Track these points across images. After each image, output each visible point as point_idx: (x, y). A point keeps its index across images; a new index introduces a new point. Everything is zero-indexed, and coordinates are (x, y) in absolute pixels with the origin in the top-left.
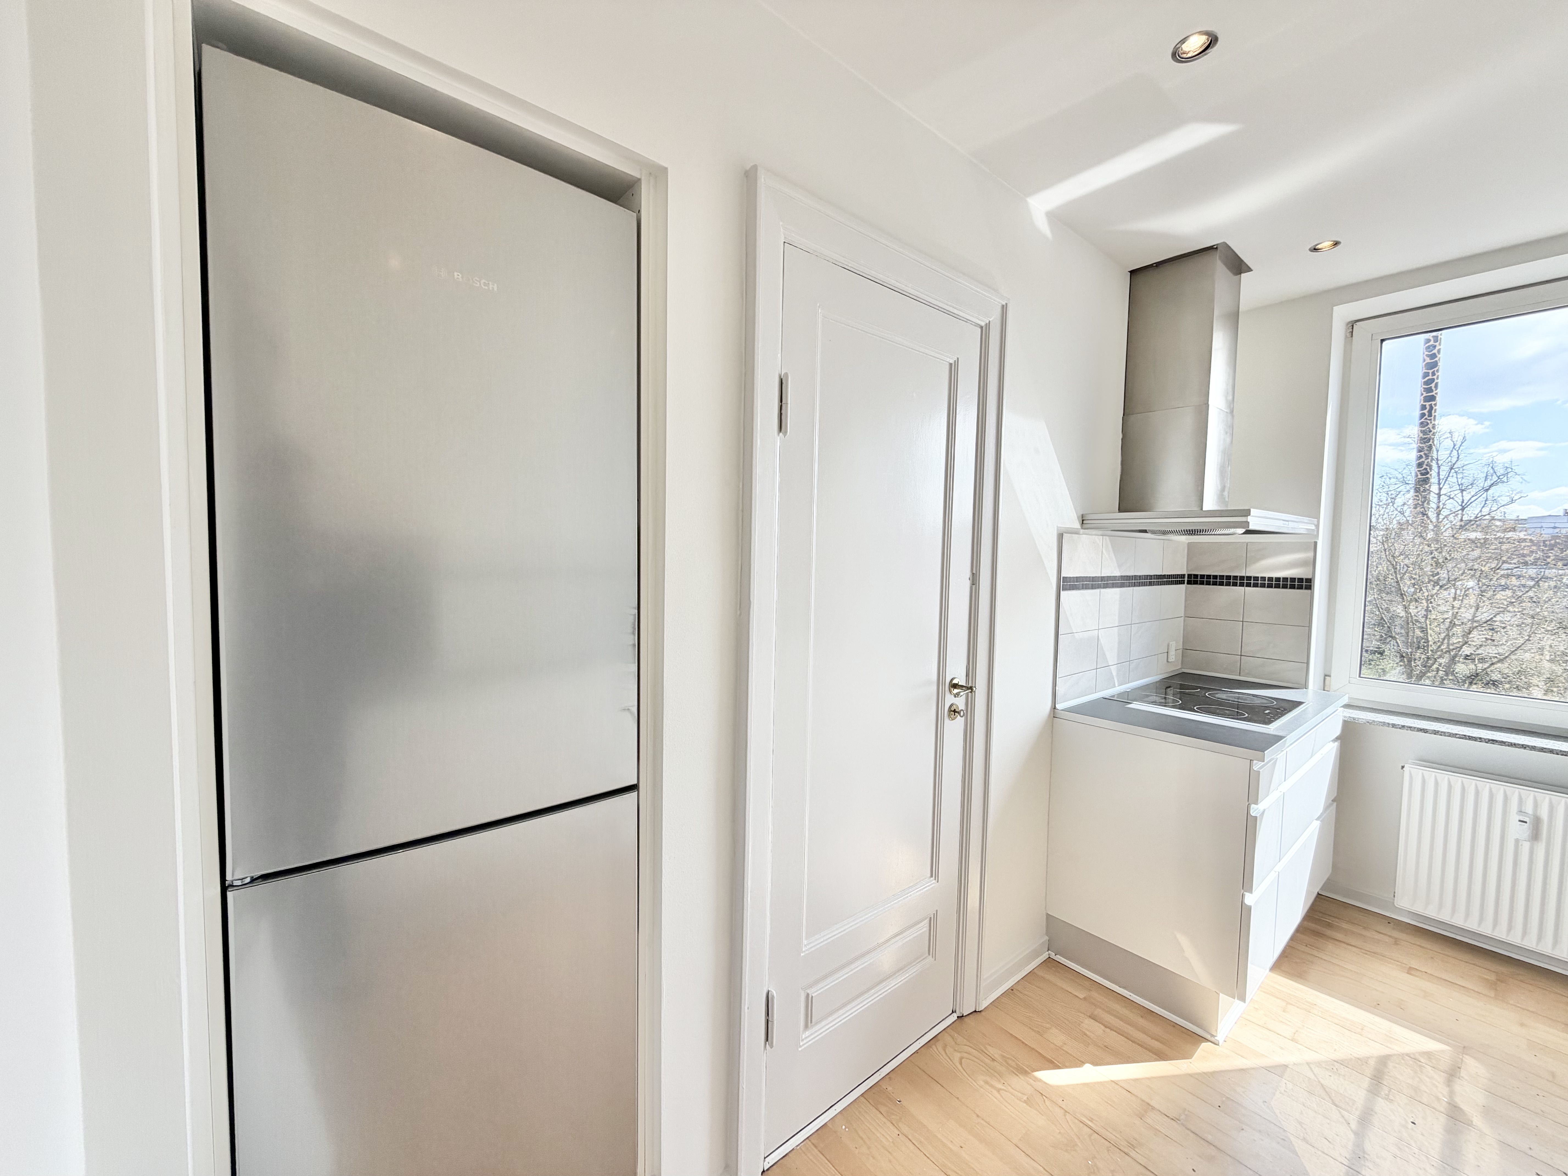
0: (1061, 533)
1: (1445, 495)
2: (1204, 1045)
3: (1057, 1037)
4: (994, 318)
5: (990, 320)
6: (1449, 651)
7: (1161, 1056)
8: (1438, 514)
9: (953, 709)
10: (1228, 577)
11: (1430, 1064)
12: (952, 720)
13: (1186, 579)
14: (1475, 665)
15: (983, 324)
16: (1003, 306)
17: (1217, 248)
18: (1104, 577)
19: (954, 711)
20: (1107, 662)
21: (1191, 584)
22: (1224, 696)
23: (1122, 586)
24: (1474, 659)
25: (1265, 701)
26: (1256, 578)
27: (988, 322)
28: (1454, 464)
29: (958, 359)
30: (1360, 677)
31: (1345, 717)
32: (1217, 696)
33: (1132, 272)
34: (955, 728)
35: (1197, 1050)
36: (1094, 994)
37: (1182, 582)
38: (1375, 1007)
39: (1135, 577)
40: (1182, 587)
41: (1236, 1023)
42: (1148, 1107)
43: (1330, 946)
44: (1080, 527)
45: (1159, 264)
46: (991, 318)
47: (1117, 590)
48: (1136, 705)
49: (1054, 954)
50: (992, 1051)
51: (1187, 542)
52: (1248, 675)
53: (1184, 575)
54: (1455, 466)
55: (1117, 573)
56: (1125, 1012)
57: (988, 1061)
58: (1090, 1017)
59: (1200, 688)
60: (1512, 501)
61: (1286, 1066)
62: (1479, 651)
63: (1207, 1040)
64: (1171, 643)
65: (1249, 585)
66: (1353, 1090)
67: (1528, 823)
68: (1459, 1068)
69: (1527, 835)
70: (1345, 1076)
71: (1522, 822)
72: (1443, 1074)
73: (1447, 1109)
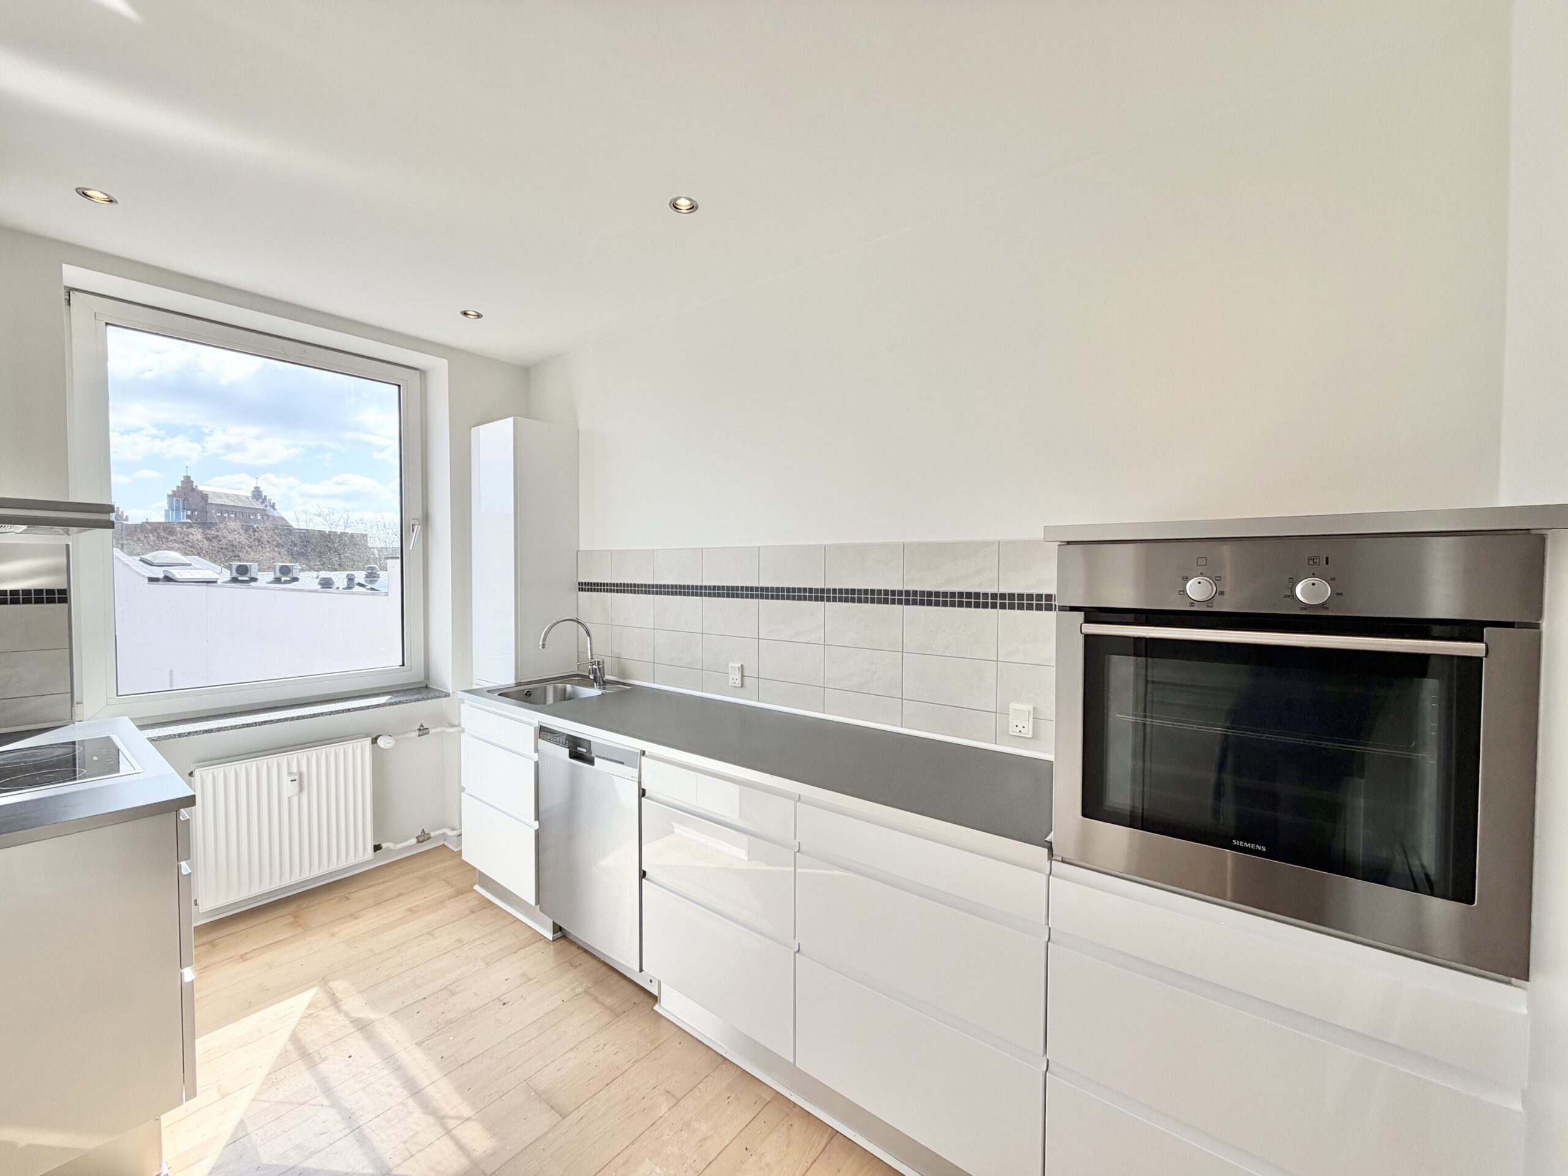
11: (319, 1009)
61: (242, 1121)
66: (302, 1079)
67: (295, 780)
68: (334, 994)
69: (297, 790)
70: (285, 1077)
71: (292, 781)
72: (331, 1008)
73: (354, 1027)
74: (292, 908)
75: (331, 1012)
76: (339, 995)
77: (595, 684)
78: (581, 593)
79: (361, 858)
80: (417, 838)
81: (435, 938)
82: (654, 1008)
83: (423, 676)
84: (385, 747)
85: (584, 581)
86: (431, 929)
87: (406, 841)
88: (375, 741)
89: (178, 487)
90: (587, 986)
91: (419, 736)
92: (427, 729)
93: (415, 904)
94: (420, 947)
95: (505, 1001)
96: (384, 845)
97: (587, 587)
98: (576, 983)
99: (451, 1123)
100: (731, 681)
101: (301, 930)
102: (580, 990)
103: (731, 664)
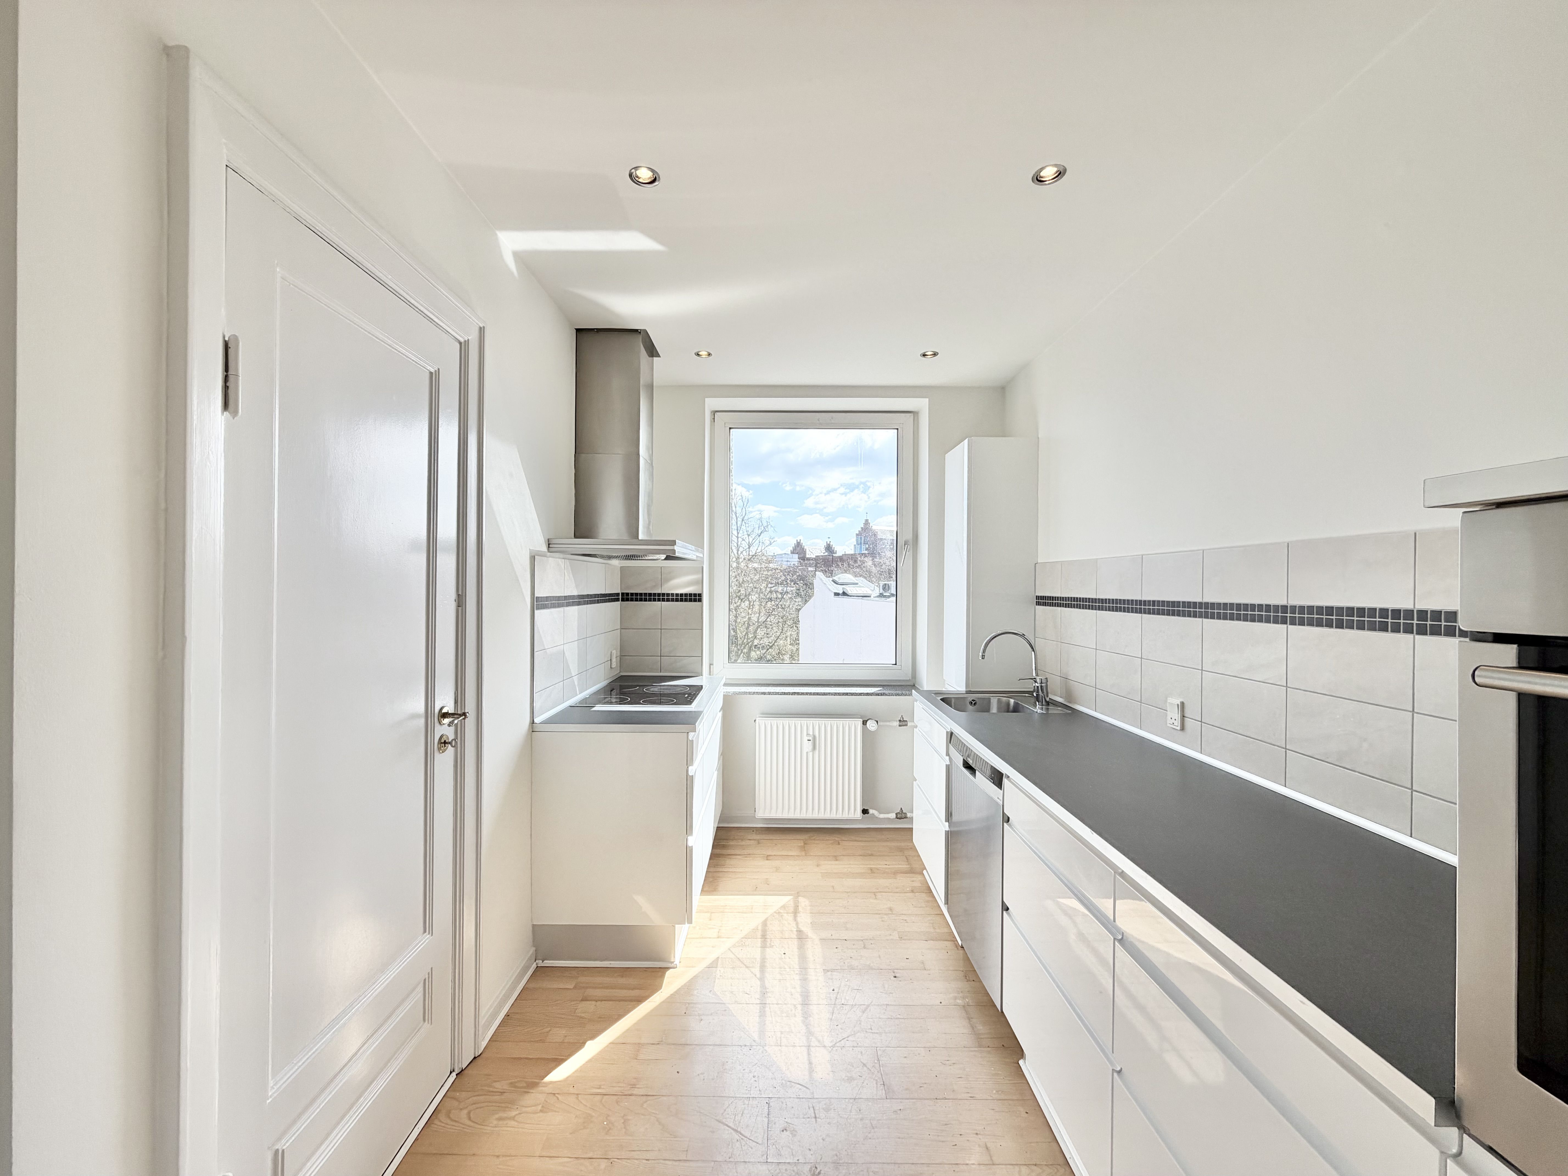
0: (533, 555)
1: (741, 537)
2: (668, 973)
3: (558, 1034)
4: (473, 337)
5: (469, 338)
6: (748, 644)
7: (640, 1000)
8: (738, 550)
9: (443, 741)
10: (650, 594)
11: (785, 912)
12: (443, 752)
13: (620, 597)
14: (760, 651)
15: (462, 340)
16: (480, 328)
17: (640, 332)
18: (566, 596)
19: (444, 743)
20: (571, 673)
21: (624, 601)
22: (656, 689)
23: (579, 604)
24: (759, 648)
25: (682, 689)
26: (668, 595)
27: (467, 340)
28: (744, 517)
29: (439, 369)
30: (729, 663)
31: (724, 692)
32: (651, 690)
33: (578, 331)
34: (445, 760)
35: (664, 980)
36: (582, 979)
37: (618, 600)
38: (756, 891)
39: (588, 596)
40: (617, 604)
41: (684, 945)
42: (639, 1046)
43: (728, 862)
44: (546, 551)
45: (599, 330)
46: (469, 337)
47: (576, 608)
48: (599, 708)
49: (541, 961)
50: (498, 1086)
51: (620, 566)
52: (666, 671)
53: (619, 594)
54: (745, 519)
55: (575, 593)
56: (607, 980)
57: (497, 1098)
58: (582, 1000)
59: (638, 686)
60: (771, 544)
61: (718, 958)
62: (761, 642)
63: (668, 968)
64: (613, 652)
65: (663, 600)
66: (754, 951)
67: (810, 740)
68: (798, 906)
69: (811, 748)
70: (748, 945)
71: (808, 740)
72: (792, 914)
73: (796, 936)
74: (805, 836)
75: (790, 917)
76: (800, 909)
77: (1037, 703)
78: (1038, 607)
79: (852, 816)
80: (896, 814)
81: (876, 898)
82: (1019, 1062)
83: (910, 676)
84: (869, 728)
85: (1040, 595)
86: (877, 891)
87: (888, 813)
88: (864, 723)
89: (862, 528)
90: (968, 1003)
91: (900, 726)
92: (906, 721)
93: (875, 866)
94: (863, 900)
95: (897, 975)
96: (871, 811)
97: (1043, 601)
98: (961, 995)
99: (814, 1042)
100: (1169, 721)
101: (803, 853)
102: (959, 1002)
103: (1170, 700)
